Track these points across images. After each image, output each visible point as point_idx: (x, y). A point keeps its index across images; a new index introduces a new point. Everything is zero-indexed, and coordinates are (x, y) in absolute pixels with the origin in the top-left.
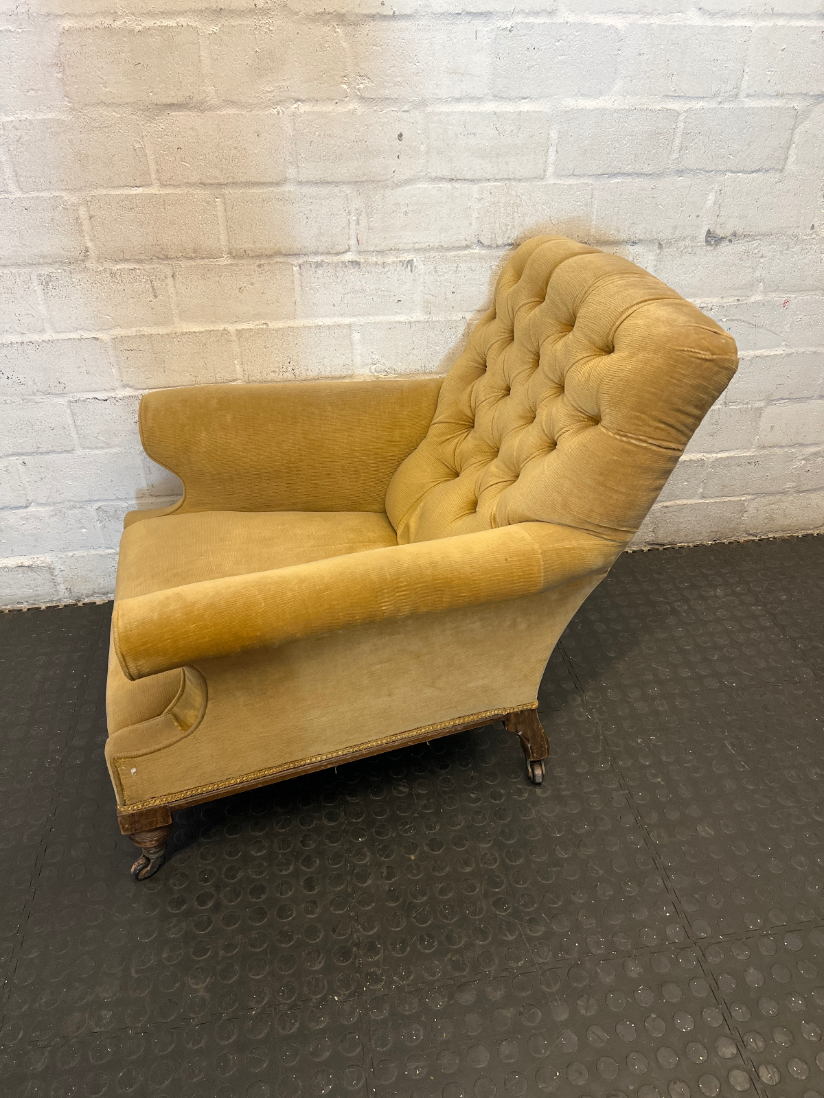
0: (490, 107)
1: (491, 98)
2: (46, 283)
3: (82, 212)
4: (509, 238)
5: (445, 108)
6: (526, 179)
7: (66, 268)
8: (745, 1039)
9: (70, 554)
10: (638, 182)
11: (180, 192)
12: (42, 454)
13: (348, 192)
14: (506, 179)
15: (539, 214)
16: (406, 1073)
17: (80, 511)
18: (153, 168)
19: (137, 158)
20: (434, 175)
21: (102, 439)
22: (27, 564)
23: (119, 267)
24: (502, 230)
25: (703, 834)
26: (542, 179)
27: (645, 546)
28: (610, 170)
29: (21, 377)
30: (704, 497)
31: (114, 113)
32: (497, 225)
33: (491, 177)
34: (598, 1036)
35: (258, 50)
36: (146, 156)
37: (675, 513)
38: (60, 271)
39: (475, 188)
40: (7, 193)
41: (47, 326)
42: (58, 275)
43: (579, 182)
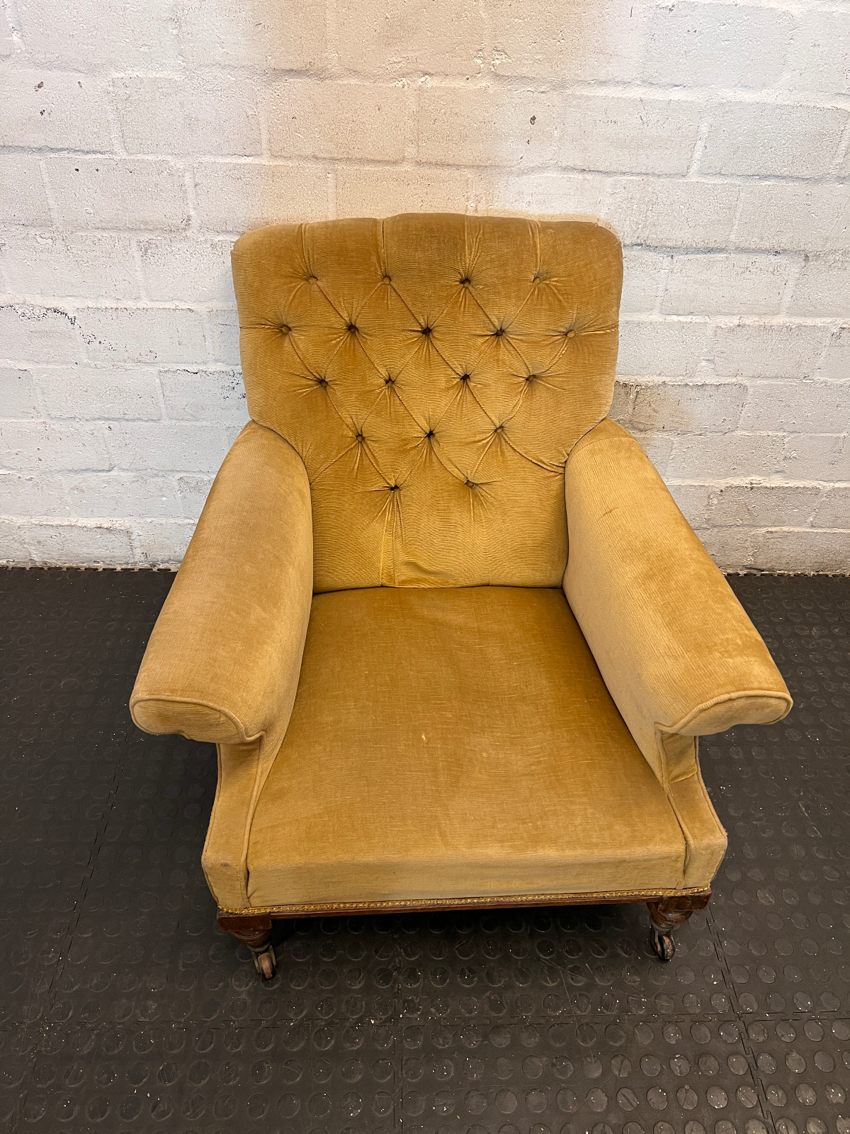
0: (636, 93)
1: (639, 83)
2: (145, 250)
3: (188, 180)
4: (638, 237)
5: (586, 92)
6: (666, 175)
7: (166, 236)
8: (777, 1125)
9: (149, 520)
10: (791, 186)
11: (291, 165)
12: (127, 420)
13: (469, 176)
14: (644, 174)
15: (676, 214)
16: (434, 1108)
17: (162, 479)
18: (264, 137)
19: (250, 125)
20: (564, 164)
21: (190, 411)
22: (105, 526)
23: (220, 238)
24: (632, 228)
25: (762, 901)
26: (683, 176)
27: (741, 570)
28: (763, 172)
29: (112, 342)
30: (813, 526)
31: (229, 76)
32: (628, 223)
33: (628, 170)
34: (627, 1099)
35: (389, 16)
36: (258, 124)
37: (779, 540)
38: (159, 238)
39: (609, 181)
40: (112, 153)
41: (143, 293)
42: (158, 242)
43: (726, 182)
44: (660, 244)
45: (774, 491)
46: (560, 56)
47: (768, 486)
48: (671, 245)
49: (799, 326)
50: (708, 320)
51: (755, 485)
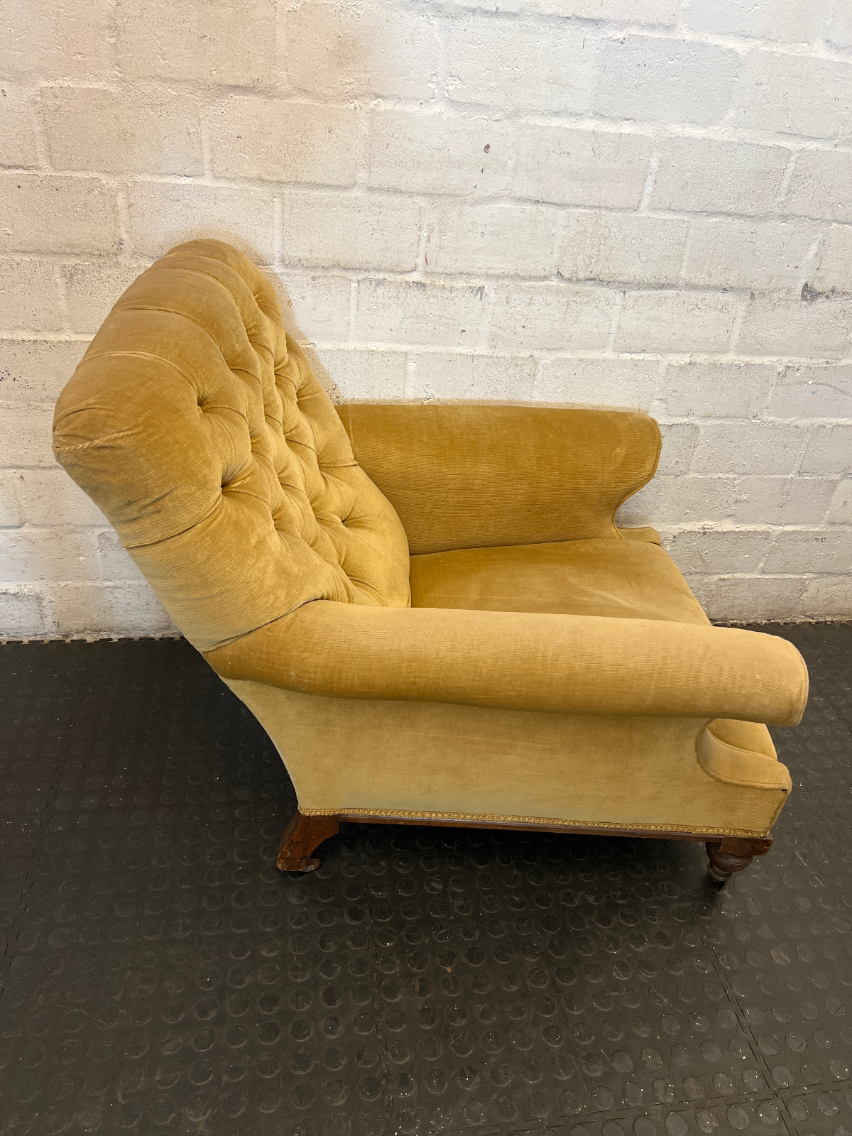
0: (589, 125)
1: (591, 115)
2: (70, 276)
4: (591, 272)
5: (540, 122)
6: (618, 208)
7: (95, 261)
9: (63, 584)
10: (738, 223)
11: (235, 187)
13: (422, 204)
14: (597, 207)
15: (628, 249)
17: (80, 536)
18: (207, 156)
19: (191, 143)
20: (518, 195)
22: (12, 591)
24: (585, 262)
26: (635, 210)
28: (710, 208)
29: (28, 379)
30: (763, 573)
31: (170, 90)
32: (581, 257)
33: (581, 203)
35: (341, 35)
36: (201, 142)
37: (731, 587)
38: (87, 263)
39: (562, 213)
40: (36, 169)
41: (66, 325)
42: (85, 268)
43: (675, 218)
44: (612, 279)
45: (726, 536)
46: (515, 85)
47: (720, 530)
48: (624, 280)
49: (747, 365)
50: (660, 358)
51: (707, 530)
